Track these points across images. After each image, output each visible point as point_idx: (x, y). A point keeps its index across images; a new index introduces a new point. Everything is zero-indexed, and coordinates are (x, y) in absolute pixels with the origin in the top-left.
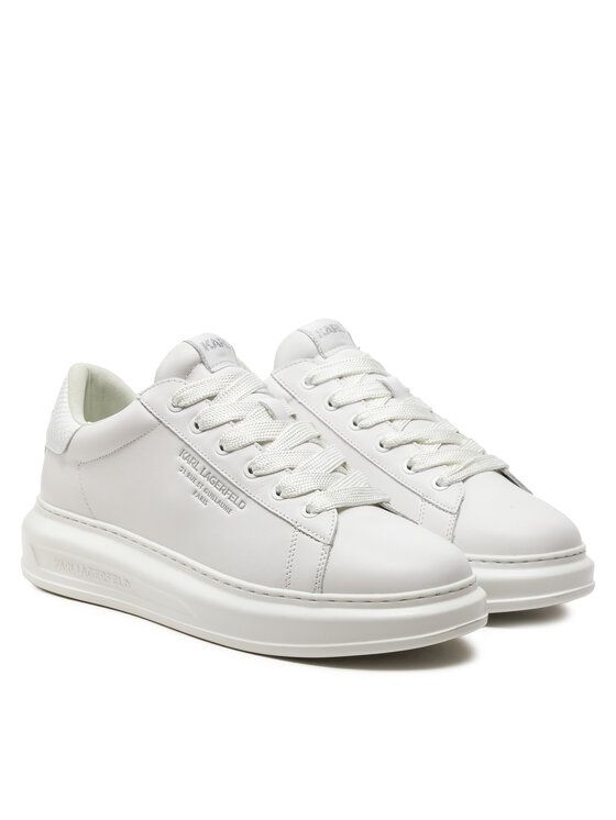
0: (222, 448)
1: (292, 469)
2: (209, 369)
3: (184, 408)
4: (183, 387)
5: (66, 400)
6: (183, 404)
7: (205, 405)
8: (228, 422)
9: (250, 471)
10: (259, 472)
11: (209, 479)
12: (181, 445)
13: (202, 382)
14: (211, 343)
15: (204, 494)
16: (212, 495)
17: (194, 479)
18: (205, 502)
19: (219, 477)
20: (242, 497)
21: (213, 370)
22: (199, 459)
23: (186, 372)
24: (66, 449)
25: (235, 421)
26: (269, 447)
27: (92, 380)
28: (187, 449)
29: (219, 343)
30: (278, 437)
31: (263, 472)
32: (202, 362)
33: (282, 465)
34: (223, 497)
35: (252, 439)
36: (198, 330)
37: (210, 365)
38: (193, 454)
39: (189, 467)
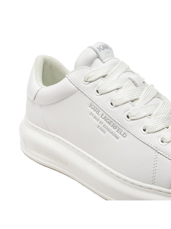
0: (112, 104)
1: (150, 115)
2: (102, 61)
3: (90, 82)
4: (90, 71)
5: (34, 74)
6: (90, 80)
7: (101, 81)
8: (114, 90)
9: (128, 117)
10: (133, 118)
11: (106, 120)
12: (90, 102)
13: (99, 68)
14: (102, 48)
15: (104, 128)
16: (108, 129)
17: (98, 120)
18: (104, 132)
19: (111, 120)
20: (124, 131)
21: (104, 61)
22: (99, 109)
23: (90, 63)
24: (35, 98)
25: (117, 89)
26: (136, 103)
27: (46, 63)
28: (93, 104)
29: (106, 47)
30: (140, 97)
31: (135, 118)
32: (98, 57)
33: (145, 114)
34: (114, 131)
35: (128, 100)
36: (95, 41)
37: (102, 58)
38: (96, 107)
39: (94, 113)
